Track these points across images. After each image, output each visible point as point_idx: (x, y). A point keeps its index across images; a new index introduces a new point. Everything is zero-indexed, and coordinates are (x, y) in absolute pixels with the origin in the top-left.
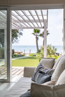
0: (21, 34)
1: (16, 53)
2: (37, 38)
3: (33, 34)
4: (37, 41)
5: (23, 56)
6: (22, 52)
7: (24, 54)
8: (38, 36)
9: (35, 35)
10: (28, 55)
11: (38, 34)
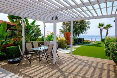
0: (89, 27)
1: (85, 40)
2: (101, 30)
3: (98, 27)
4: (101, 32)
5: (90, 43)
6: (89, 40)
7: (91, 41)
8: (102, 29)
9: (100, 28)
10: (94, 43)
11: (102, 27)
